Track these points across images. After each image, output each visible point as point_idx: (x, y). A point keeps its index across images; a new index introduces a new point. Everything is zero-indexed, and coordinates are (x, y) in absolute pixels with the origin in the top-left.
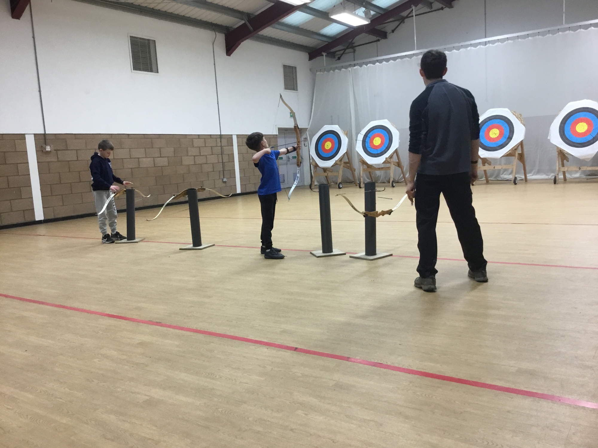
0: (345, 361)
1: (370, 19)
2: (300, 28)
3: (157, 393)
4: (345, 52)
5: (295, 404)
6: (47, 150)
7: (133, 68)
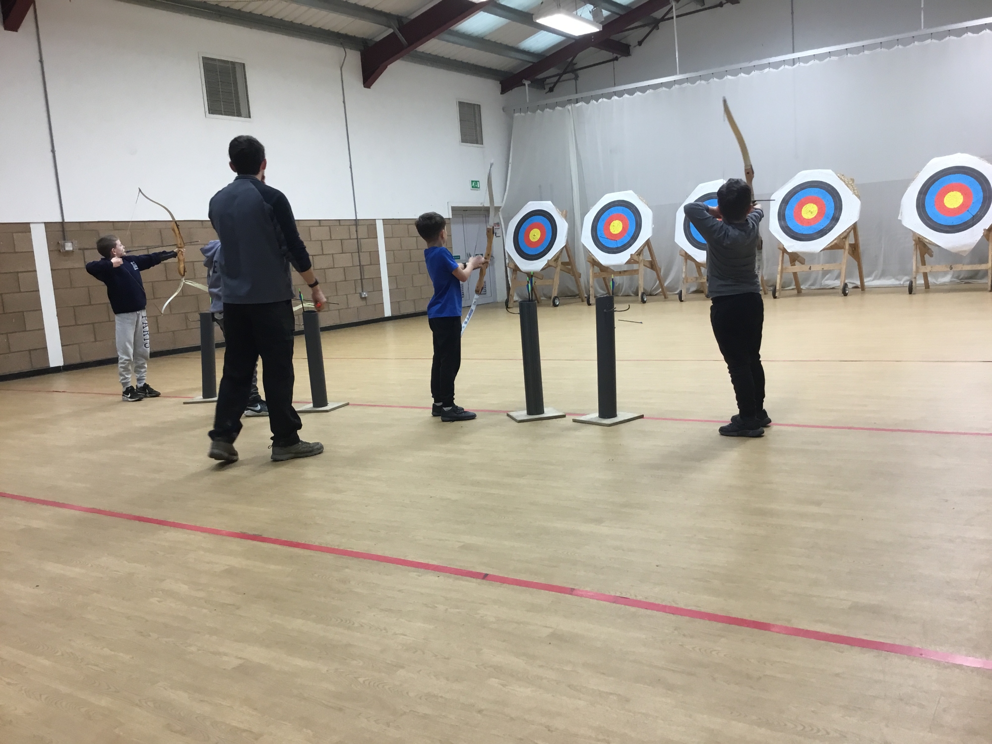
0: (567, 595)
1: (600, 23)
2: (486, 40)
3: (256, 654)
4: (561, 80)
5: (486, 669)
6: (67, 249)
7: (209, 111)
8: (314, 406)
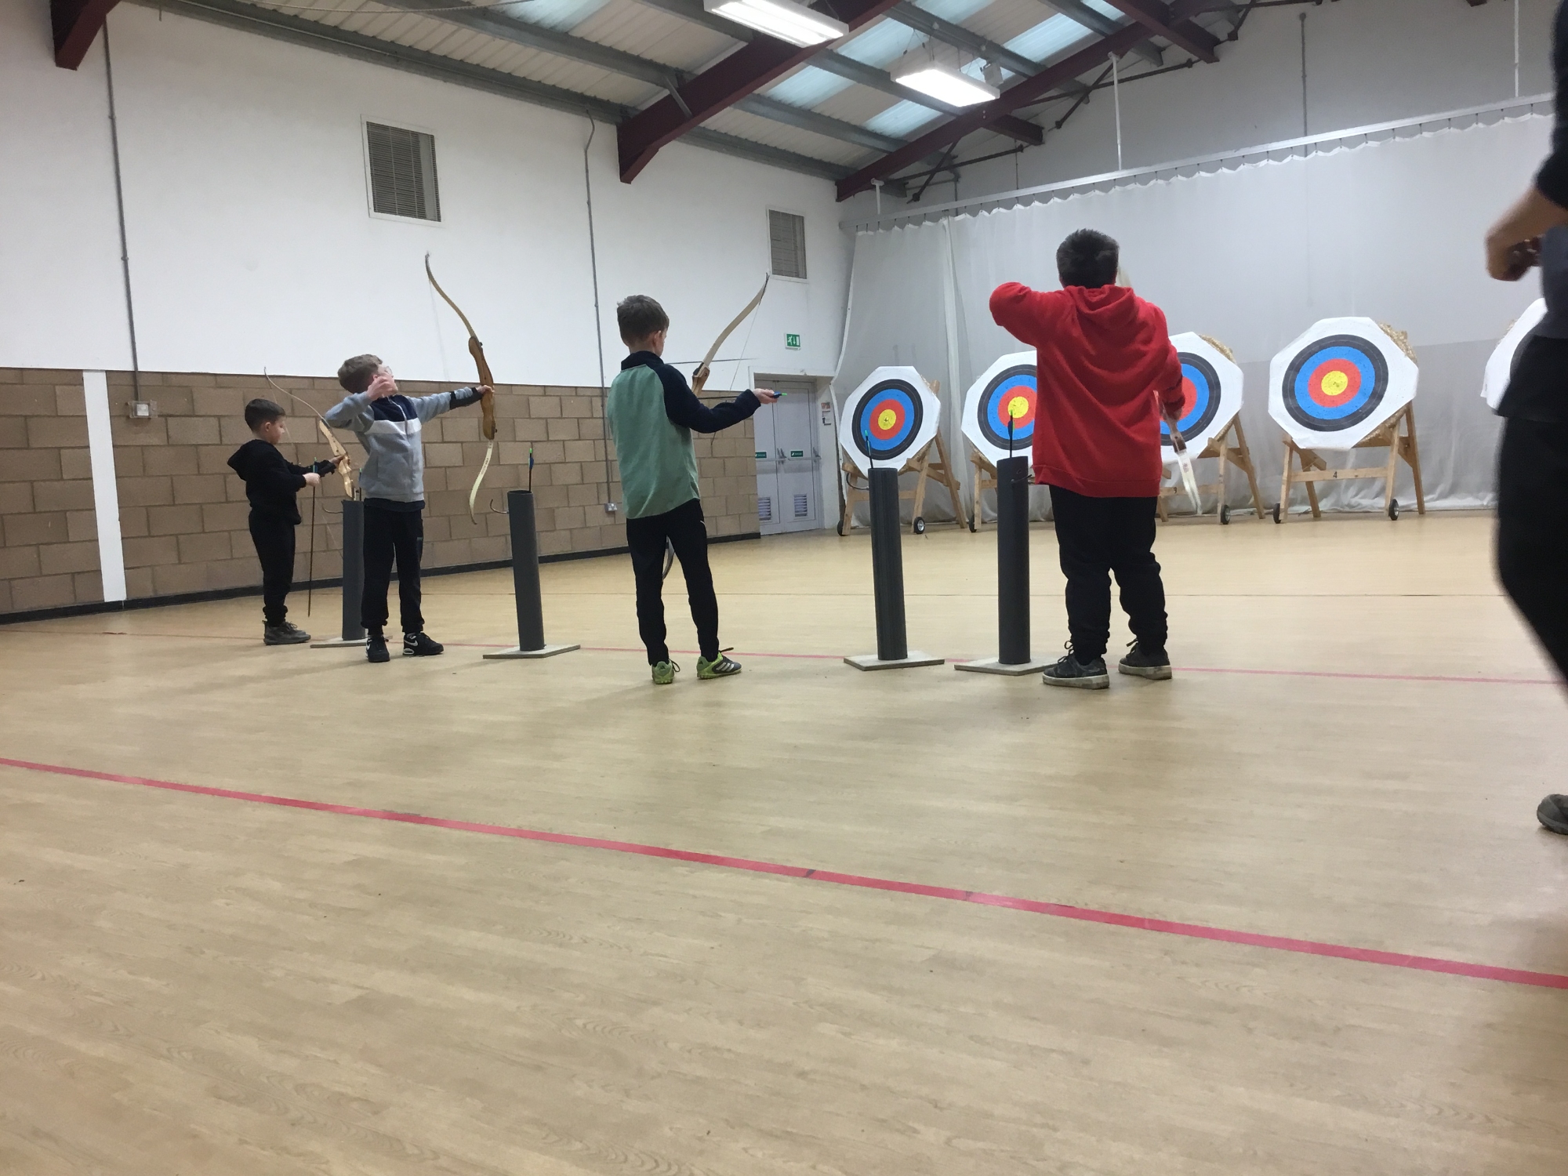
0: (959, 902)
1: (1000, 87)
2: (815, 113)
3: (389, 982)
4: (931, 182)
6: (140, 413)
7: (375, 207)
8: (522, 649)
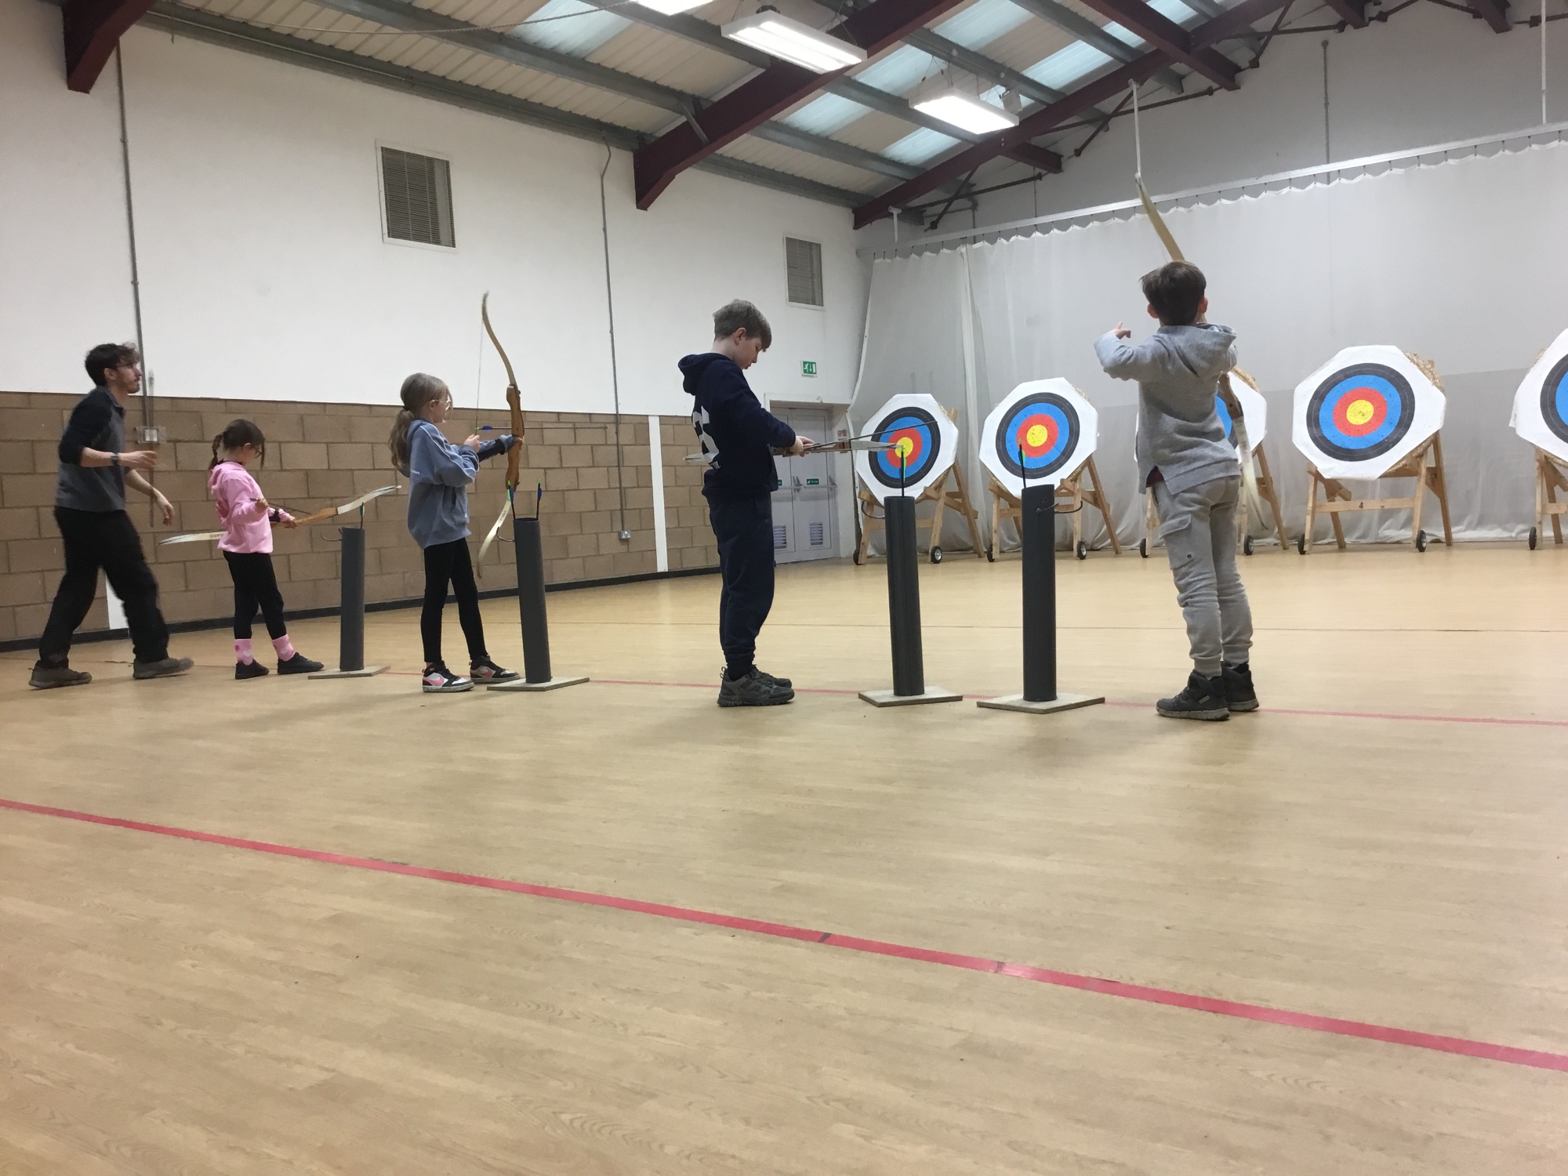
1: (1019, 114)
2: (831, 140)
3: (359, 1062)
4: (950, 209)
6: (148, 439)
7: (389, 232)
8: (528, 681)
